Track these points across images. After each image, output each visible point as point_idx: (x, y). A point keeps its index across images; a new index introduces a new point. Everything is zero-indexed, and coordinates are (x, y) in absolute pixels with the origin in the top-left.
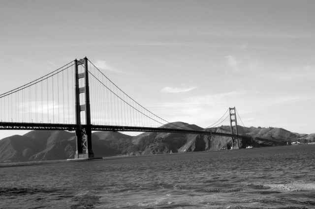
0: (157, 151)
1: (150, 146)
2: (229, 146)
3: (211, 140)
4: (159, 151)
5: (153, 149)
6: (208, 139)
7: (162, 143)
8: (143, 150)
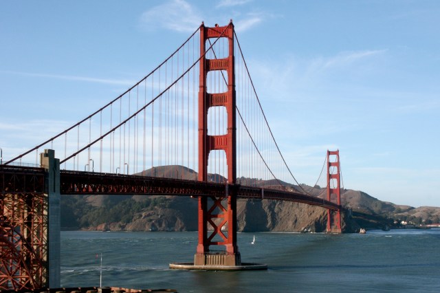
0: (160, 225)
1: (143, 214)
2: (319, 226)
3: (276, 210)
4: (164, 225)
5: (151, 220)
6: (270, 207)
7: (168, 210)
8: (129, 221)
